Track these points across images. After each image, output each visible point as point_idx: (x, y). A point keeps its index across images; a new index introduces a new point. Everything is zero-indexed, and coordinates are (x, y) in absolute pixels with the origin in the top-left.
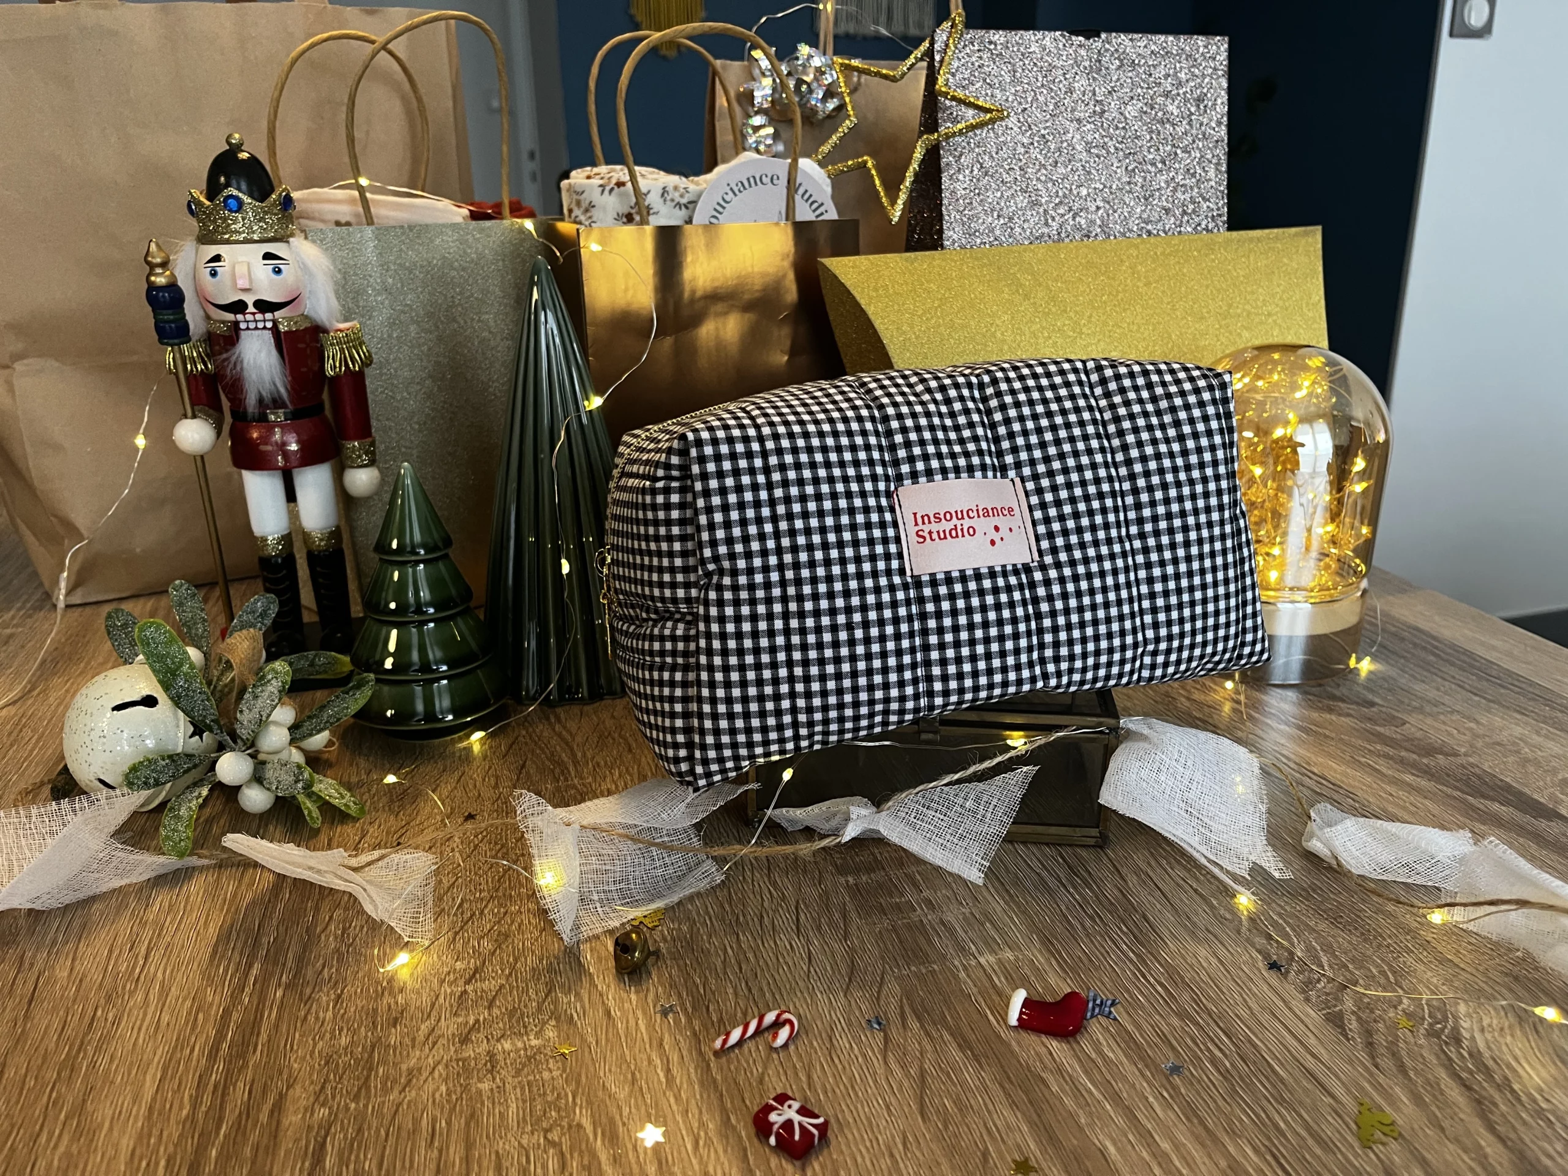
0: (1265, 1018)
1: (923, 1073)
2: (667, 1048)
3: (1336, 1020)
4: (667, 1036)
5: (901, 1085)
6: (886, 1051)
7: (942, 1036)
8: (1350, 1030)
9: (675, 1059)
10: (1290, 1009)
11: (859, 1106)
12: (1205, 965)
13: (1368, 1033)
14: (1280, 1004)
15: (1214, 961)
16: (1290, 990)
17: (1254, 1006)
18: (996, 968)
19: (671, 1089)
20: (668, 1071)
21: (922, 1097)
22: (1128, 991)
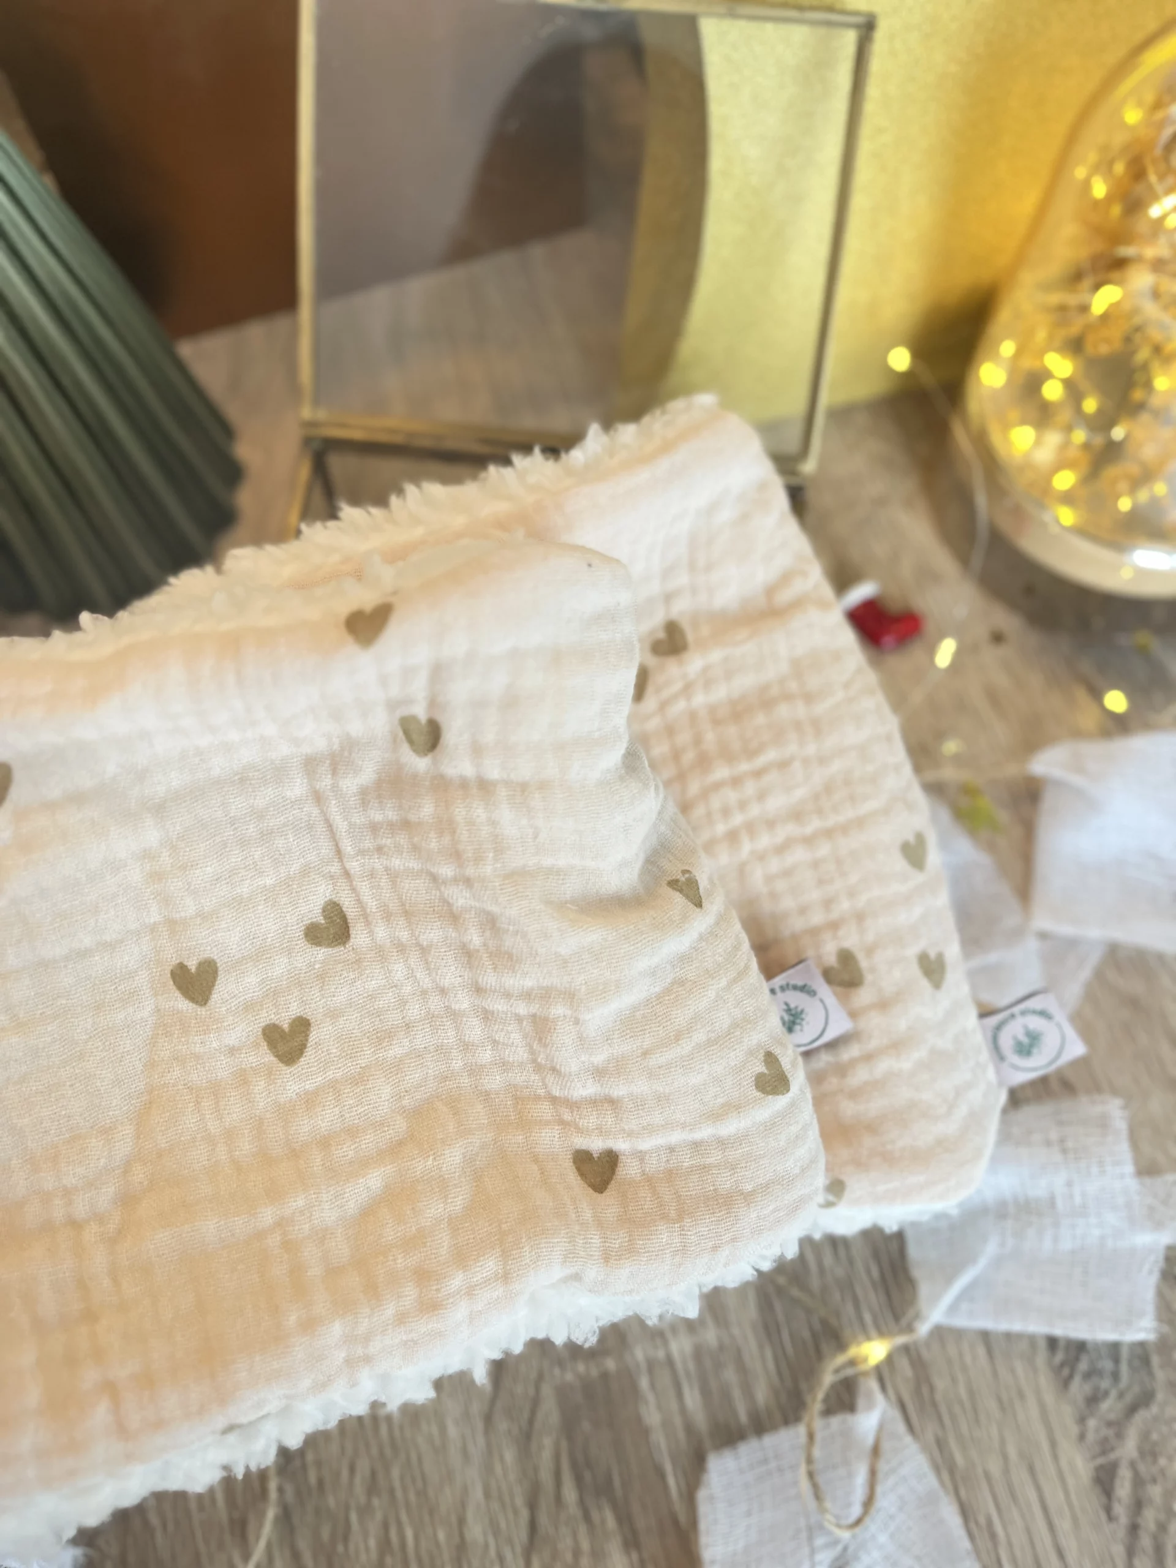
0: (1020, 1476)
3: (1105, 1479)
8: (1119, 1501)
10: (1055, 1457)
13: (1138, 1505)
14: (1045, 1446)
16: (1065, 1415)
17: (1012, 1452)
18: (691, 1366)
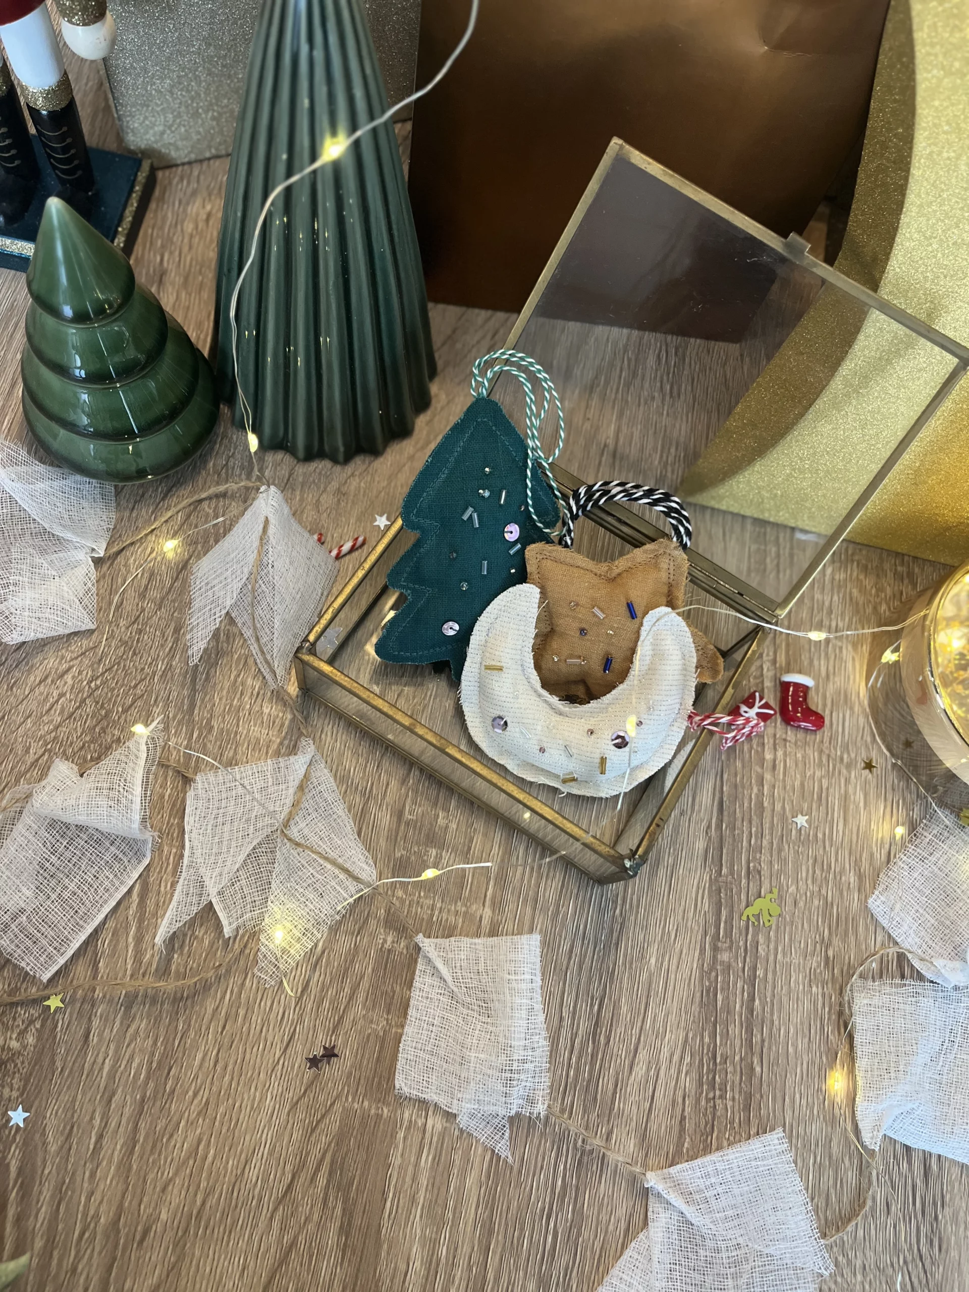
1: (293, 1244)
2: (113, 1106)
4: (120, 1091)
5: (268, 1250)
6: (280, 1203)
7: (334, 1208)
9: (113, 1124)
11: (223, 1257)
12: (611, 1228)
15: (623, 1225)
19: (92, 1162)
20: (100, 1137)
21: (276, 1270)
22: (522, 1229)
